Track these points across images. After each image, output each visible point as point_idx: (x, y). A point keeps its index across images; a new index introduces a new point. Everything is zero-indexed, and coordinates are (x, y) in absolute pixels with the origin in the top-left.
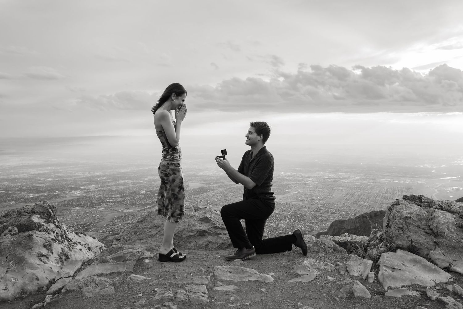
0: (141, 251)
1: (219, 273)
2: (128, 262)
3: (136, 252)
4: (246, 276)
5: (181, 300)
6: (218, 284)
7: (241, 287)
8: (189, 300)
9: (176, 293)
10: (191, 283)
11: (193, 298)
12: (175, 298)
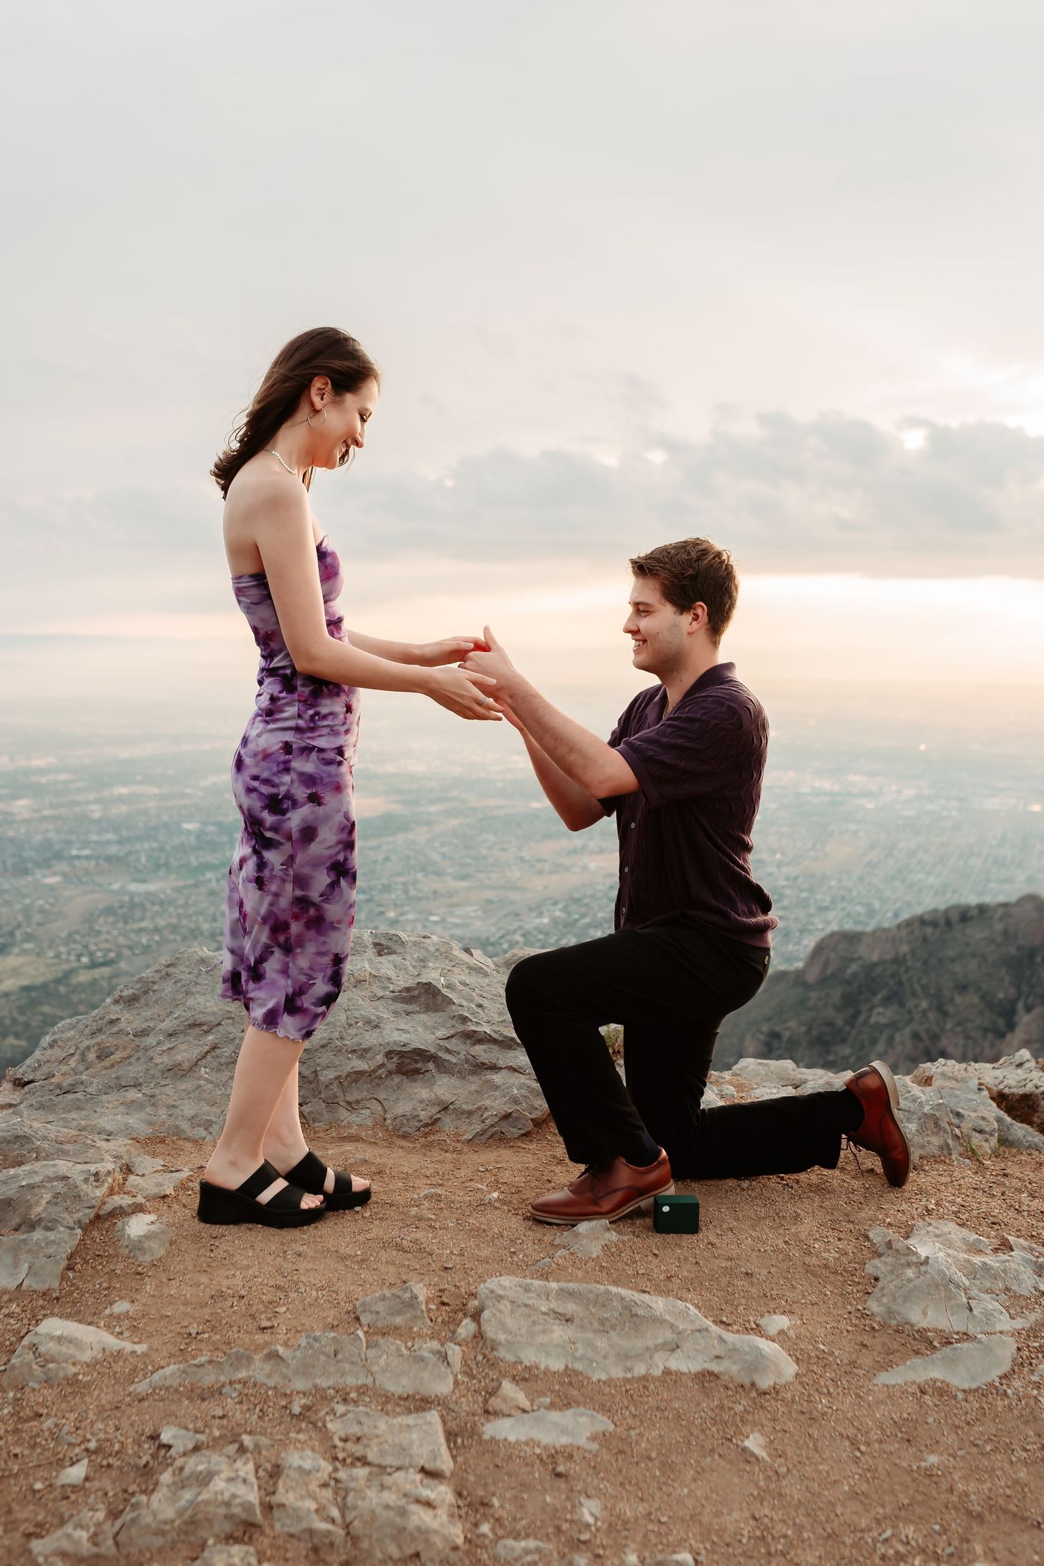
0: (109, 1173)
1: (510, 1322)
2: (38, 1235)
3: (86, 1180)
4: (651, 1344)
5: (304, 1525)
6: (505, 1399)
7: (630, 1421)
8: (347, 1526)
9: (276, 1472)
10: (362, 1390)
11: (373, 1511)
12: (268, 1508)
